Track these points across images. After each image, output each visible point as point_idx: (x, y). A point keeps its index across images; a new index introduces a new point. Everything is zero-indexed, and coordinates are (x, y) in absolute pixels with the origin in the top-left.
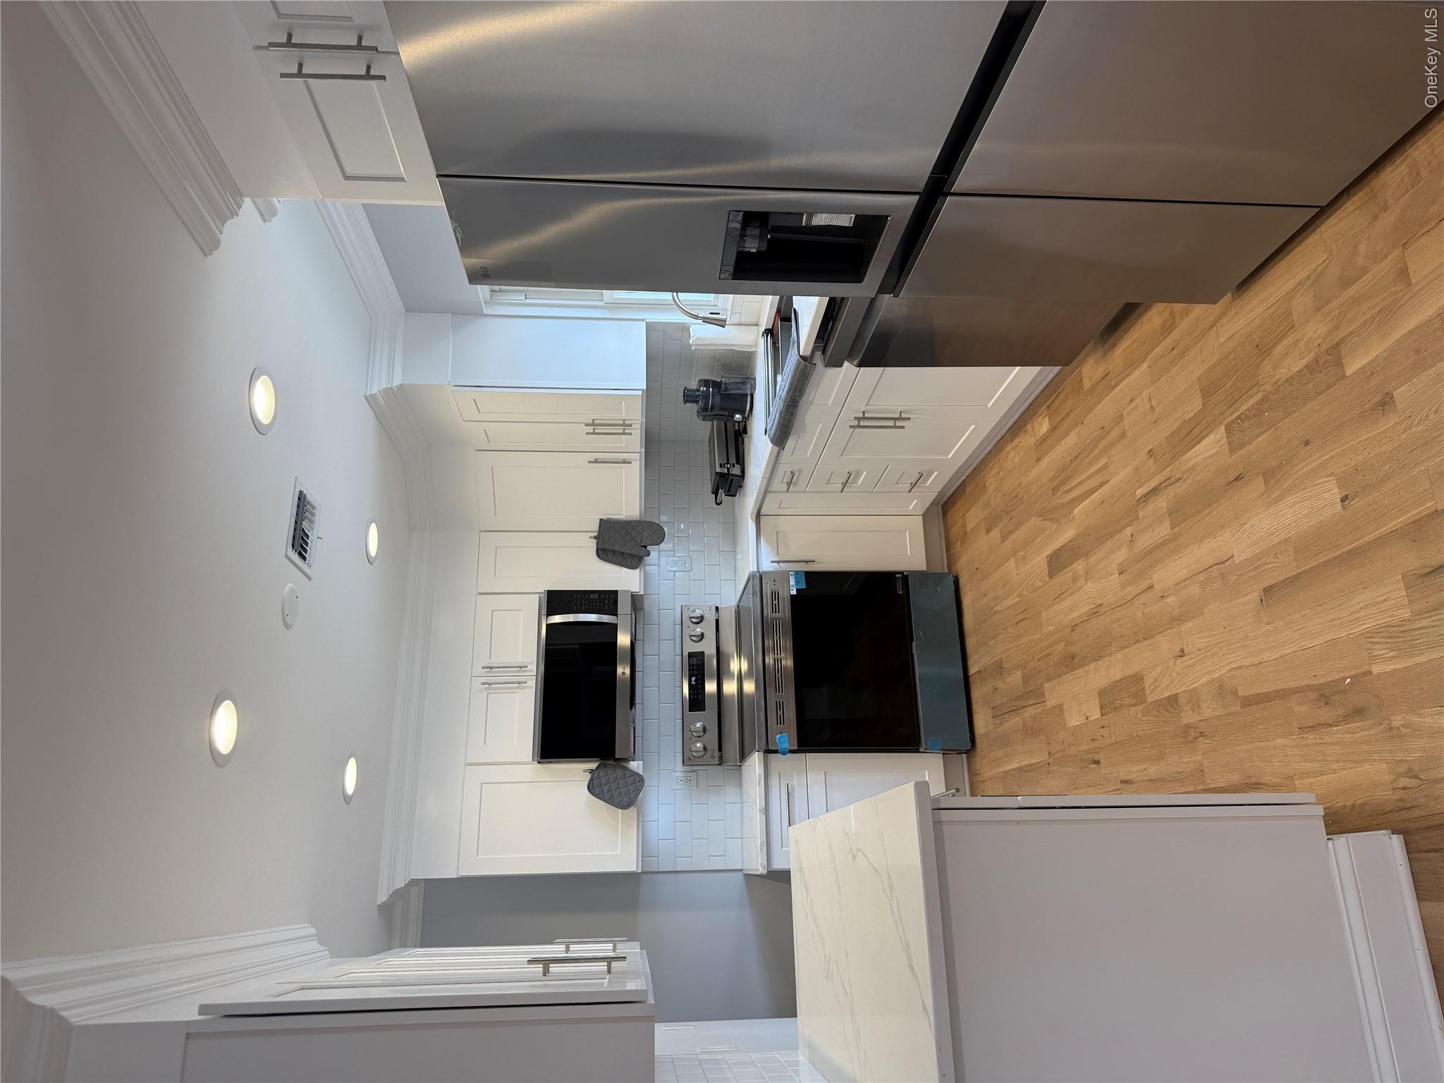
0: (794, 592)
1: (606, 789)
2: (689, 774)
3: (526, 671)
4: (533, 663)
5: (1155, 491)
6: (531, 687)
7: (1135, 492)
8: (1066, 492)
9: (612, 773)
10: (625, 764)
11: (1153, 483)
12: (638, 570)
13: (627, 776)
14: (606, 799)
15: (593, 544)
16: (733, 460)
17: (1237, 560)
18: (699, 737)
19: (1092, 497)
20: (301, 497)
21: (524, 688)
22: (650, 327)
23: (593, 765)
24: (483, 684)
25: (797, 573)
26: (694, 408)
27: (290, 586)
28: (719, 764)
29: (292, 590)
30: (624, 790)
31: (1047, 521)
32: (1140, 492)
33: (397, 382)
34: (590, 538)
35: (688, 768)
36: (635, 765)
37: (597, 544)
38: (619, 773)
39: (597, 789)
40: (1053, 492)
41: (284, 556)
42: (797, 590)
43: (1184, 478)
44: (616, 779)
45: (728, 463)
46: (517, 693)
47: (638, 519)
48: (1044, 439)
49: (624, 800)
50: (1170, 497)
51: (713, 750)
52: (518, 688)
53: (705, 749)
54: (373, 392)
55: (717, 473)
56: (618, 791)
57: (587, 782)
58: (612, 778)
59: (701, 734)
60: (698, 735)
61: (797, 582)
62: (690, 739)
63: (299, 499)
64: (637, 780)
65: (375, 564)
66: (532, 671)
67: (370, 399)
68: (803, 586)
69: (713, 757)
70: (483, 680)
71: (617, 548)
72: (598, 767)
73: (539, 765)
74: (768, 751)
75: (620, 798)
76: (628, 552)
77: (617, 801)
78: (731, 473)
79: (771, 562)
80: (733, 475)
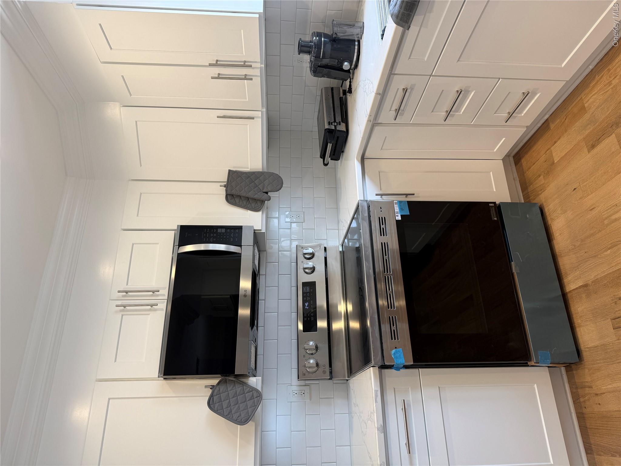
0: (399, 218)
1: (225, 405)
2: (304, 388)
3: (158, 295)
4: (164, 288)
6: (162, 310)
9: (232, 389)
10: (244, 380)
12: (260, 213)
13: (246, 391)
14: (225, 415)
15: (222, 192)
16: (339, 119)
18: (312, 354)
21: (156, 310)
23: (214, 381)
24: (117, 306)
25: (400, 202)
28: (329, 379)
30: (242, 406)
34: (221, 186)
35: (302, 383)
36: (254, 381)
37: (226, 191)
38: (239, 388)
39: (217, 404)
42: (401, 215)
44: (235, 395)
45: (334, 121)
46: (149, 314)
47: (261, 171)
49: (242, 415)
51: (324, 366)
52: (150, 310)
53: (317, 365)
55: (325, 130)
56: (237, 406)
57: (207, 398)
58: (231, 393)
59: (314, 352)
60: (311, 352)
61: (401, 209)
62: (304, 356)
64: (255, 395)
66: (164, 295)
68: (407, 213)
69: (324, 372)
70: (119, 303)
71: (243, 193)
72: (218, 384)
73: (165, 382)
74: (383, 367)
75: (238, 414)
76: (252, 196)
77: (235, 417)
78: (337, 129)
79: (376, 195)
80: (339, 131)
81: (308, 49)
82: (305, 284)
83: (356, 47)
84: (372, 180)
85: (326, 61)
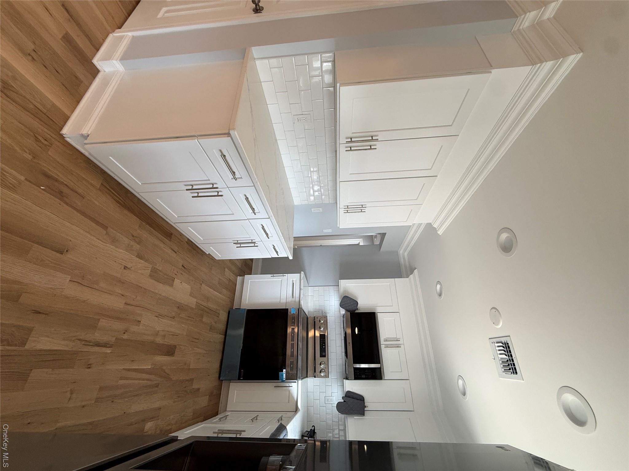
0: (284, 370)
1: (352, 303)
5: (98, 345)
7: (111, 352)
8: (151, 380)
10: (346, 312)
11: (96, 349)
12: (347, 390)
13: (346, 307)
14: (352, 299)
17: (69, 277)
19: (137, 368)
25: (282, 381)
27: (500, 326)
28: (315, 316)
31: (168, 373)
34: (367, 407)
36: (343, 312)
37: (364, 404)
38: (349, 308)
39: (355, 303)
40: (158, 385)
43: (75, 338)
48: (152, 419)
50: (91, 335)
51: (317, 321)
52: (387, 339)
53: (320, 321)
57: (358, 305)
59: (321, 326)
62: (325, 323)
64: (342, 305)
68: (280, 374)
72: (355, 310)
75: (347, 300)
76: (352, 400)
82: (325, 356)
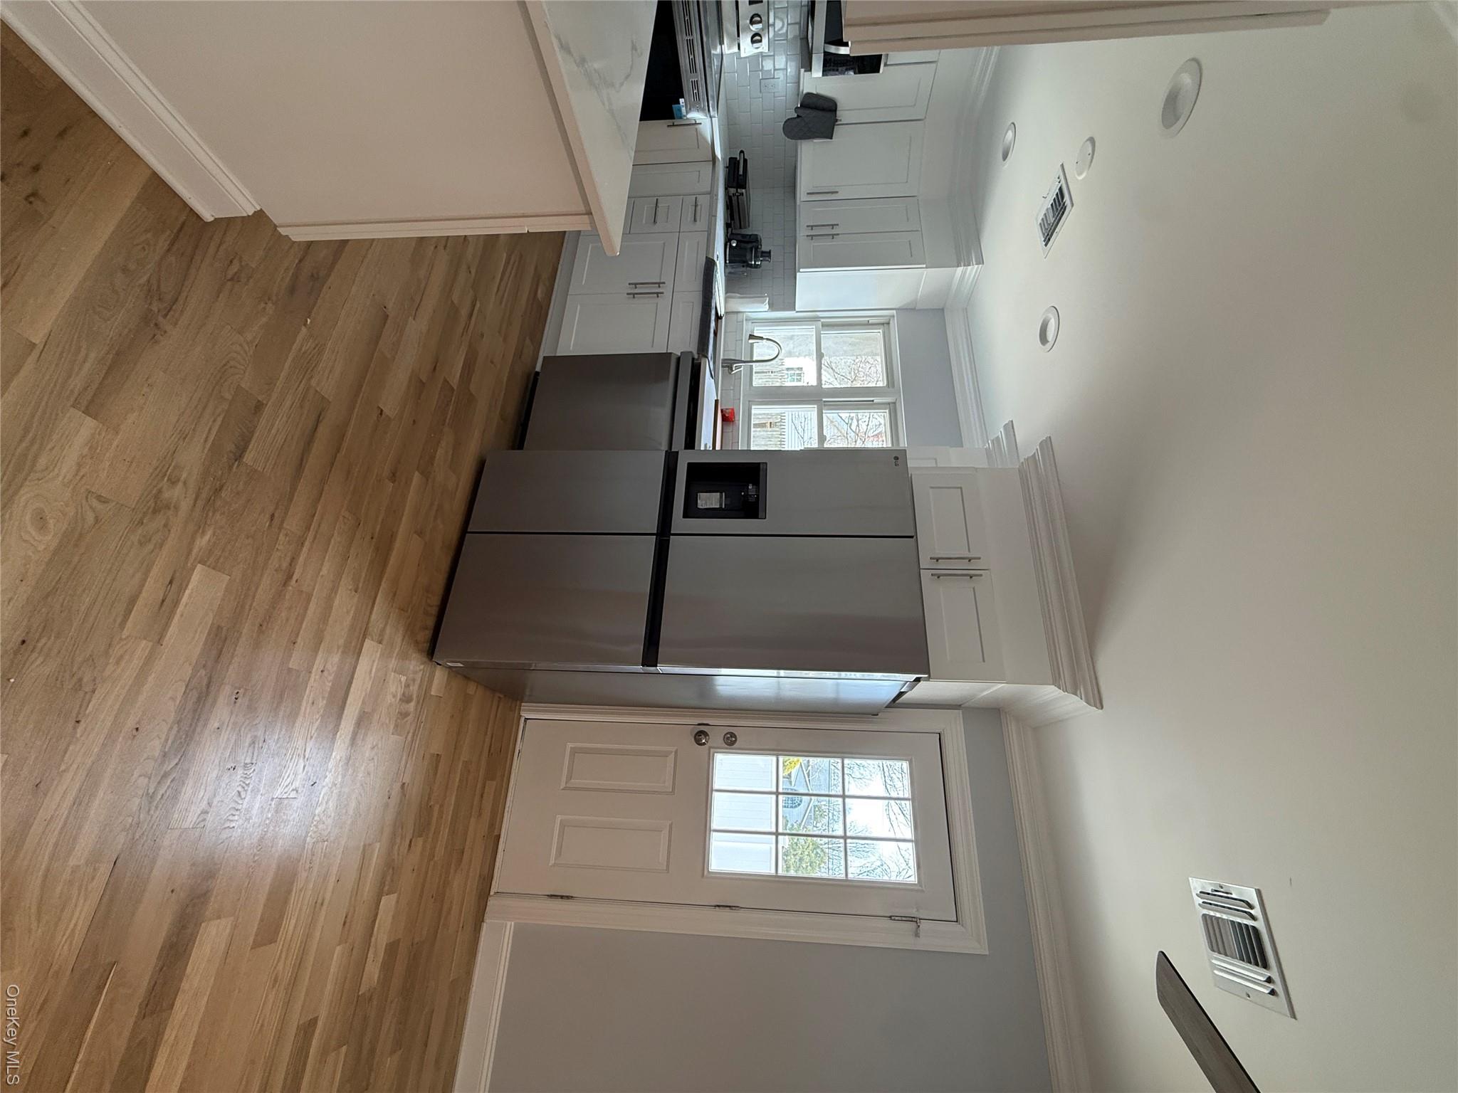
0: (682, 100)
5: (471, 315)
7: (480, 302)
11: (474, 318)
12: (805, 92)
15: (842, 115)
16: (734, 199)
17: (411, 320)
20: (1047, 240)
22: (793, 308)
25: (681, 118)
26: (764, 248)
27: (1080, 178)
29: (1080, 174)
32: (478, 305)
33: (960, 270)
34: (840, 120)
37: (836, 115)
41: (1074, 206)
42: (679, 104)
43: (460, 339)
45: (738, 196)
47: (803, 141)
50: (461, 319)
54: (976, 266)
55: (745, 188)
61: (680, 110)
63: (1049, 239)
65: (1010, 123)
67: (980, 261)
68: (675, 106)
71: (820, 112)
76: (813, 109)
78: (735, 190)
79: (701, 124)
80: (734, 188)
81: (764, 254)
83: (727, 259)
84: (705, 139)
85: (749, 246)
